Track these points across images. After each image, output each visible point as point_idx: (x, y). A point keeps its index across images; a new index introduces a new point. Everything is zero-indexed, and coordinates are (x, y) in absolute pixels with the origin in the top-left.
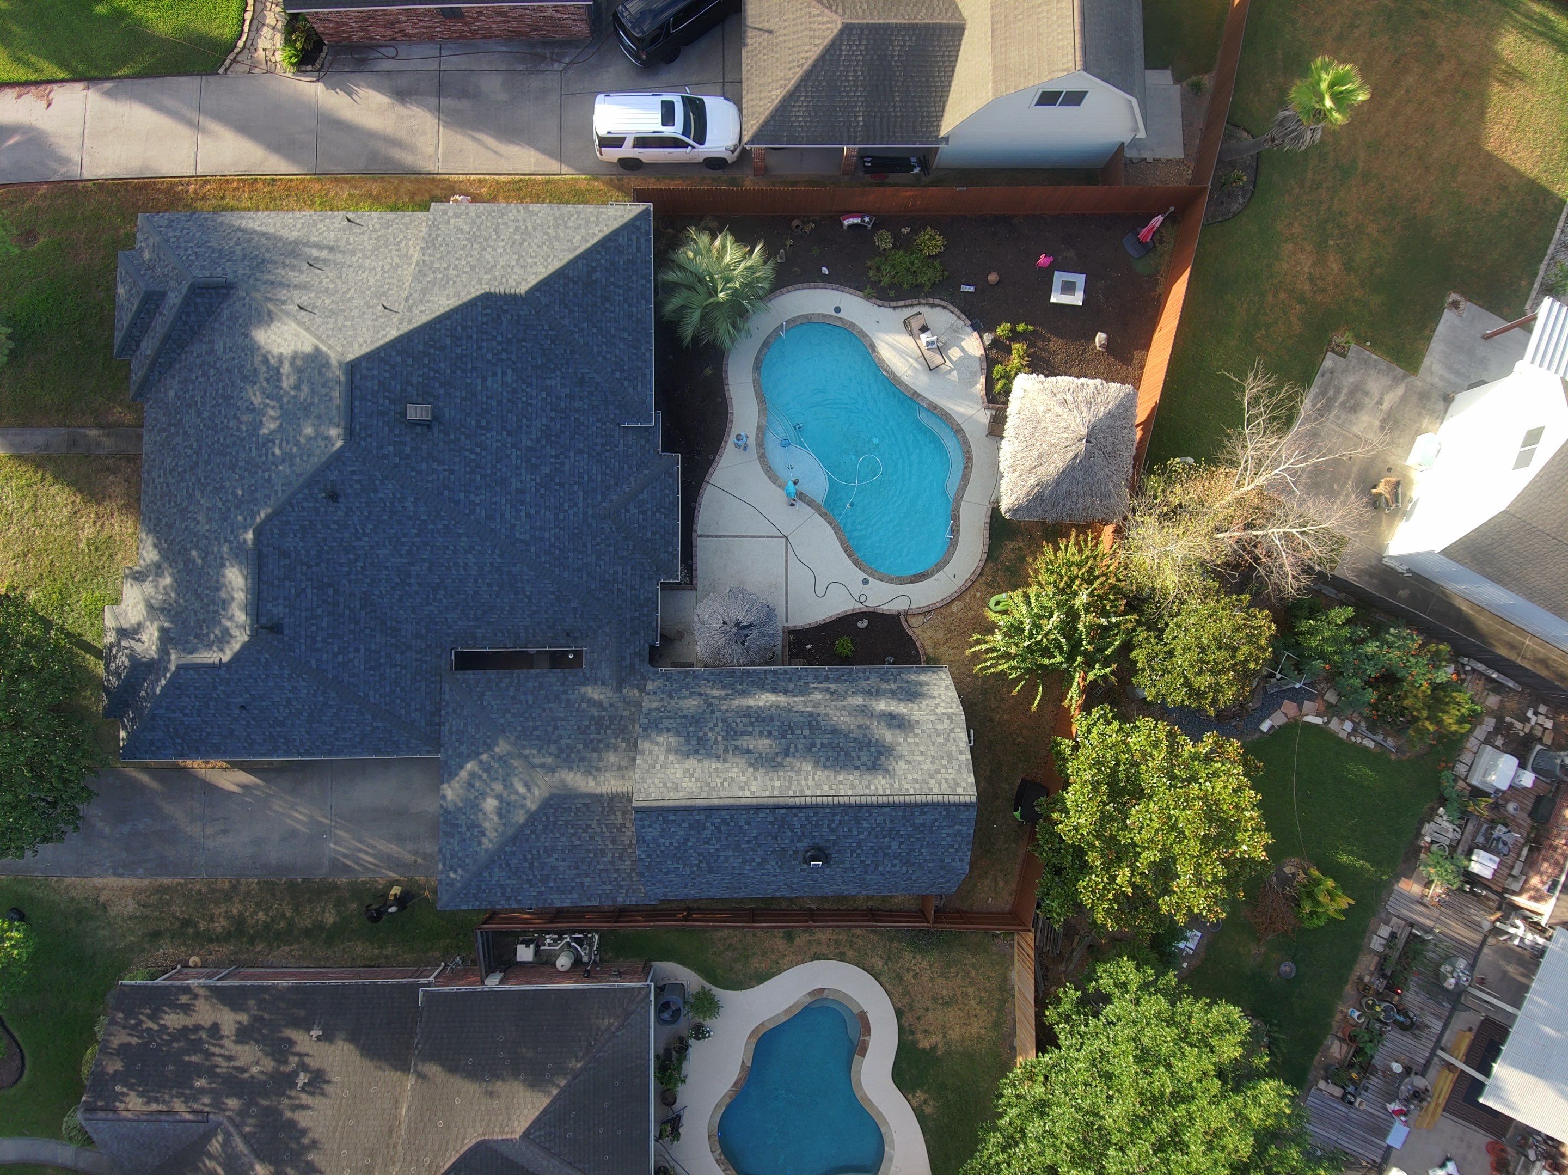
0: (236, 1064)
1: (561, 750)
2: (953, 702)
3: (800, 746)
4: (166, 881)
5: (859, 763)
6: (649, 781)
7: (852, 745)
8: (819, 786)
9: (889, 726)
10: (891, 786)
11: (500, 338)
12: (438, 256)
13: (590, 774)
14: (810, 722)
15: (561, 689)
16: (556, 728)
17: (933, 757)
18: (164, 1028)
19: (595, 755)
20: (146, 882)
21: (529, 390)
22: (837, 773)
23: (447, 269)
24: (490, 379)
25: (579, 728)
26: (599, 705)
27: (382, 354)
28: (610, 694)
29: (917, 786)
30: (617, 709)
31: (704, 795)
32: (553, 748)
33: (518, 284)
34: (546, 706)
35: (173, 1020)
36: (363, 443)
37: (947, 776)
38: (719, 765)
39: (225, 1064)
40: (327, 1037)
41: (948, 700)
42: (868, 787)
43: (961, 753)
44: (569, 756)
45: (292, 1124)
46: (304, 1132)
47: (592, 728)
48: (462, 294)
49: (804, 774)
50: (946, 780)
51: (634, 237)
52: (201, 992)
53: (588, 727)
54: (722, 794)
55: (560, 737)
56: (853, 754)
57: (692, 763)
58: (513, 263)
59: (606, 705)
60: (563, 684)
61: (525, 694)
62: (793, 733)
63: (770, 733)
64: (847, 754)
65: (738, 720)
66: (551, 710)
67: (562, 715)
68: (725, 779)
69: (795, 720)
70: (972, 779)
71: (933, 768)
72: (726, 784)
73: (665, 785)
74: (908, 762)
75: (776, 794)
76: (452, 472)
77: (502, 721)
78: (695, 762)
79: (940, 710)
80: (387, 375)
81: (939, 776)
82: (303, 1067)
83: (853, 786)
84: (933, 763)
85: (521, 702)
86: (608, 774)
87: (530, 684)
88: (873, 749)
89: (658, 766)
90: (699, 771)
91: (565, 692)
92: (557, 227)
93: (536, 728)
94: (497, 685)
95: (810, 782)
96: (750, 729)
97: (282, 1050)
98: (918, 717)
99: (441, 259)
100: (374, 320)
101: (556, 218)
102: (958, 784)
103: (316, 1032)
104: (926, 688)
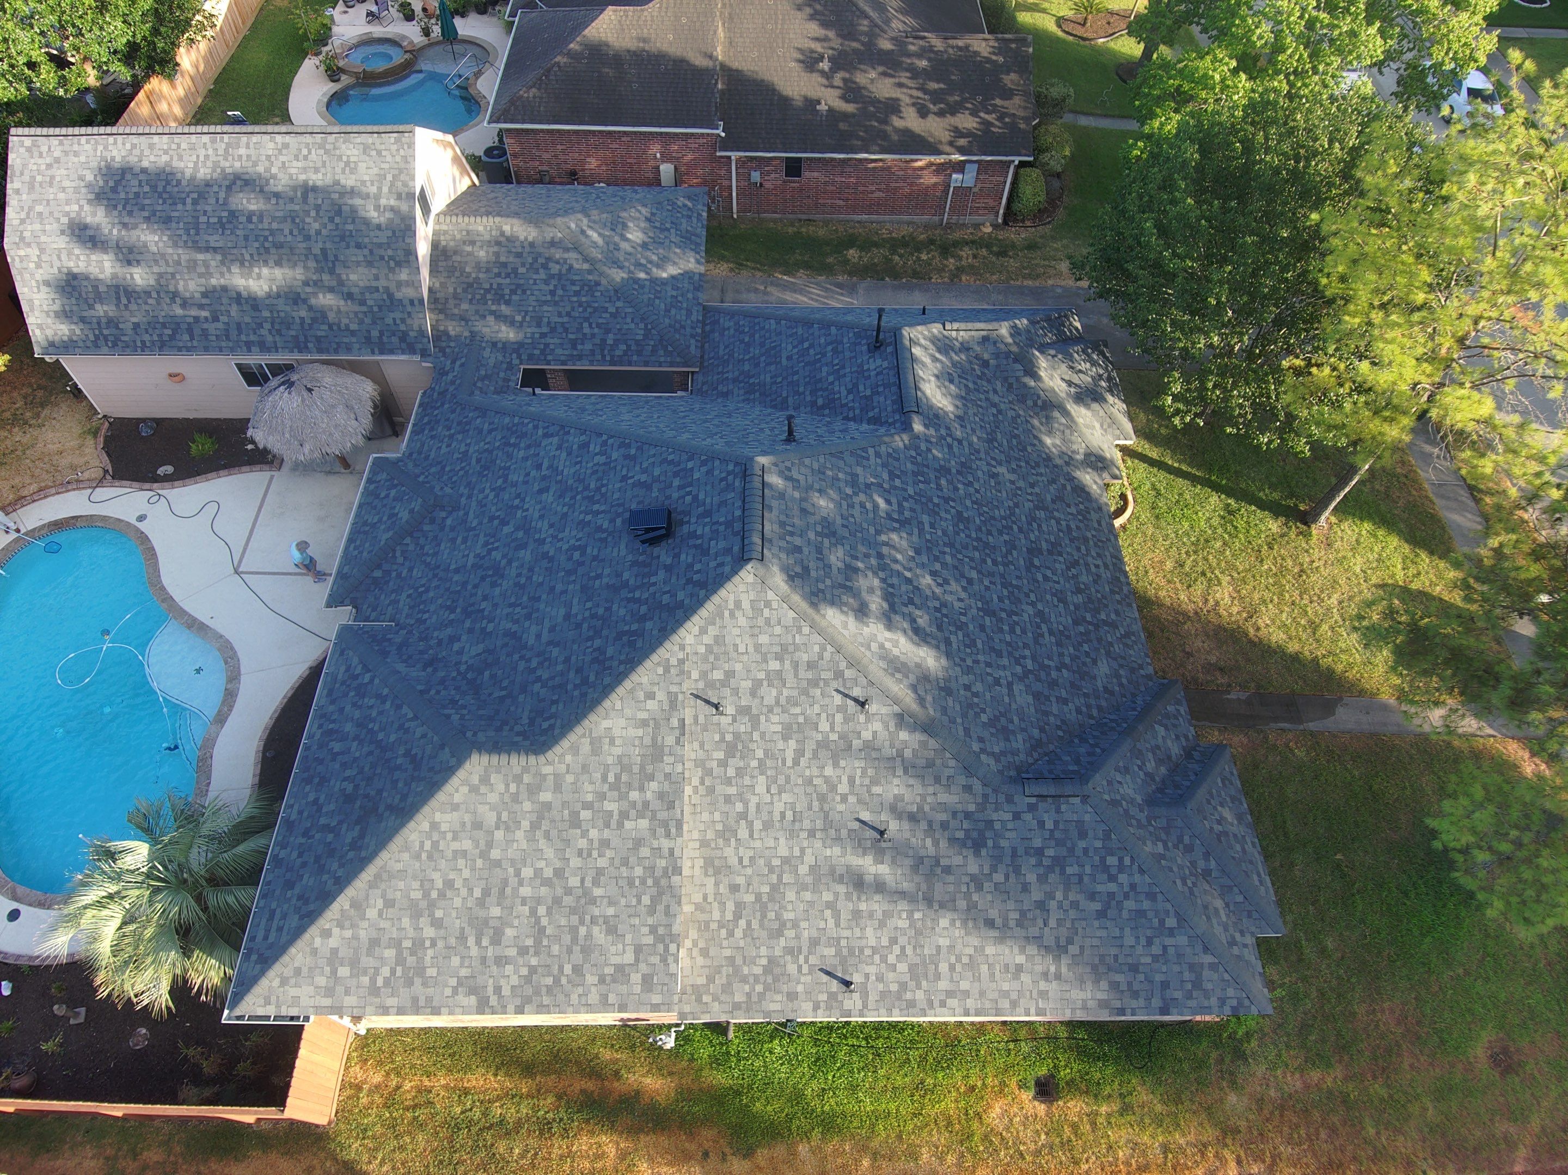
0: (892, 80)
1: (545, 266)
2: (21, 274)
3: (212, 201)
5: (142, 177)
6: (398, 159)
7: (147, 202)
8: (193, 148)
9: (98, 228)
10: (106, 148)
11: (537, 687)
12: (645, 852)
13: (508, 239)
14: (197, 234)
15: (548, 340)
16: (553, 293)
17: (51, 184)
18: (973, 114)
19: (503, 259)
21: (509, 625)
22: (168, 164)
23: (624, 815)
24: (560, 619)
25: (524, 292)
26: (499, 317)
27: (702, 593)
28: (486, 330)
29: (76, 147)
30: (477, 312)
31: (331, 138)
32: (555, 269)
33: (485, 780)
34: (566, 319)
35: (967, 122)
37: (40, 161)
38: (314, 177)
39: (904, 80)
40: (812, 104)
41: (27, 276)
42: (134, 146)
43: (17, 192)
44: (535, 260)
45: (825, 24)
46: (812, 17)
47: (507, 291)
49: (209, 164)
50: (41, 155)
52: (947, 149)
53: (513, 292)
55: (546, 282)
56: (147, 189)
57: (349, 181)
58: (499, 835)
59: (491, 319)
60: (546, 345)
61: (593, 335)
62: (220, 218)
63: (249, 220)
64: (154, 188)
65: (289, 238)
66: (560, 315)
67: (545, 308)
68: (306, 158)
69: (216, 237)
70: (11, 157)
71: (53, 171)
72: (305, 152)
73: (379, 153)
74: (81, 178)
75: (244, 139)
76: (624, 479)
77: (619, 304)
78: (343, 182)
79: (34, 252)
80: (697, 567)
81: (48, 160)
82: (826, 75)
83: (151, 146)
84: (52, 177)
85: (598, 326)
86: (487, 237)
87: (588, 346)
88: (123, 195)
89: (389, 177)
90: (338, 170)
91: (543, 335)
92: (418, 944)
93: (577, 293)
94: (629, 347)
95: (202, 152)
96: (275, 226)
97: (852, 92)
98: (61, 242)
99: (638, 843)
100: (730, 674)
101: (420, 970)
102: (29, 150)
103: (823, 107)
104: (57, 307)
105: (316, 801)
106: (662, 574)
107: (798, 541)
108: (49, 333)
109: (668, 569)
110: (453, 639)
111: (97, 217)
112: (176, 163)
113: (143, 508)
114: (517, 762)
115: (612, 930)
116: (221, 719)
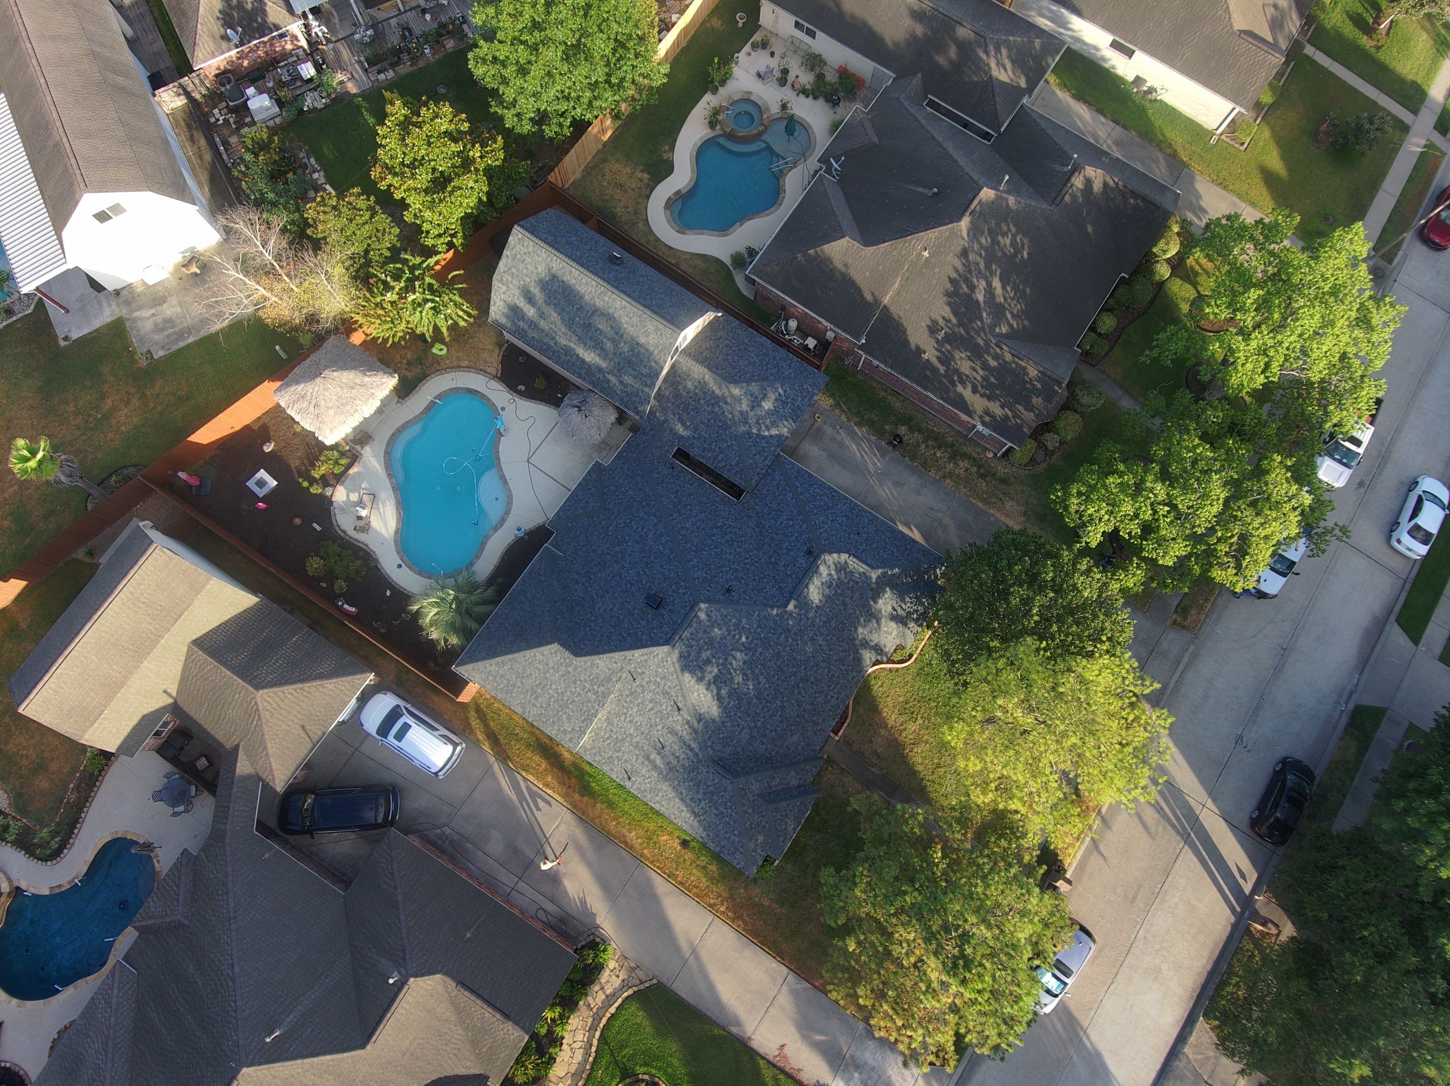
0: (971, 364)
1: (713, 405)
2: (496, 291)
3: (585, 313)
4: (980, 504)
5: (561, 284)
6: (668, 342)
7: (558, 297)
8: (587, 284)
9: (534, 295)
12: (590, 704)
13: (705, 382)
14: (572, 323)
15: (695, 441)
16: (709, 420)
17: (522, 263)
18: (1002, 407)
19: (697, 391)
20: (992, 511)
21: (594, 594)
22: (574, 285)
23: (589, 690)
24: (609, 608)
25: (697, 412)
28: (672, 421)
29: (539, 252)
30: (673, 410)
31: (645, 316)
32: (716, 409)
33: (555, 653)
34: (707, 436)
35: (996, 409)
36: (691, 598)
37: (522, 248)
38: (630, 329)
39: (978, 368)
40: (919, 351)
41: (498, 293)
42: (563, 268)
43: (507, 256)
44: (710, 400)
45: (955, 312)
46: (949, 304)
47: (690, 408)
48: (589, 664)
49: (591, 296)
50: (523, 245)
52: (976, 417)
53: (693, 409)
54: (635, 310)
55: (709, 413)
56: (561, 291)
57: (643, 339)
58: (551, 671)
59: (677, 417)
60: (692, 443)
61: (714, 451)
62: (585, 322)
63: (596, 331)
64: (564, 292)
65: (608, 349)
66: (706, 433)
67: (702, 426)
68: (631, 318)
70: (511, 238)
71: (526, 257)
72: (632, 315)
73: (661, 334)
74: (536, 268)
75: (610, 293)
76: (662, 567)
77: (734, 443)
78: (640, 338)
79: (504, 287)
80: (656, 631)
81: (525, 250)
82: (938, 341)
83: (570, 272)
84: (524, 260)
85: (719, 447)
86: (696, 376)
87: (709, 454)
88: (550, 288)
90: (641, 332)
91: (694, 438)
92: (514, 685)
93: (719, 427)
94: (726, 465)
95: (590, 288)
96: (605, 340)
97: (946, 359)
98: (517, 292)
99: (589, 701)
100: (644, 673)
101: (511, 692)
102: (519, 239)
103: (925, 356)
104: (505, 311)
106: (645, 622)
107: (693, 643)
108: (498, 316)
109: (648, 622)
110: (577, 582)
111: (536, 291)
112: (577, 286)
113: (505, 403)
114: (567, 654)
115: (569, 719)
116: (496, 529)
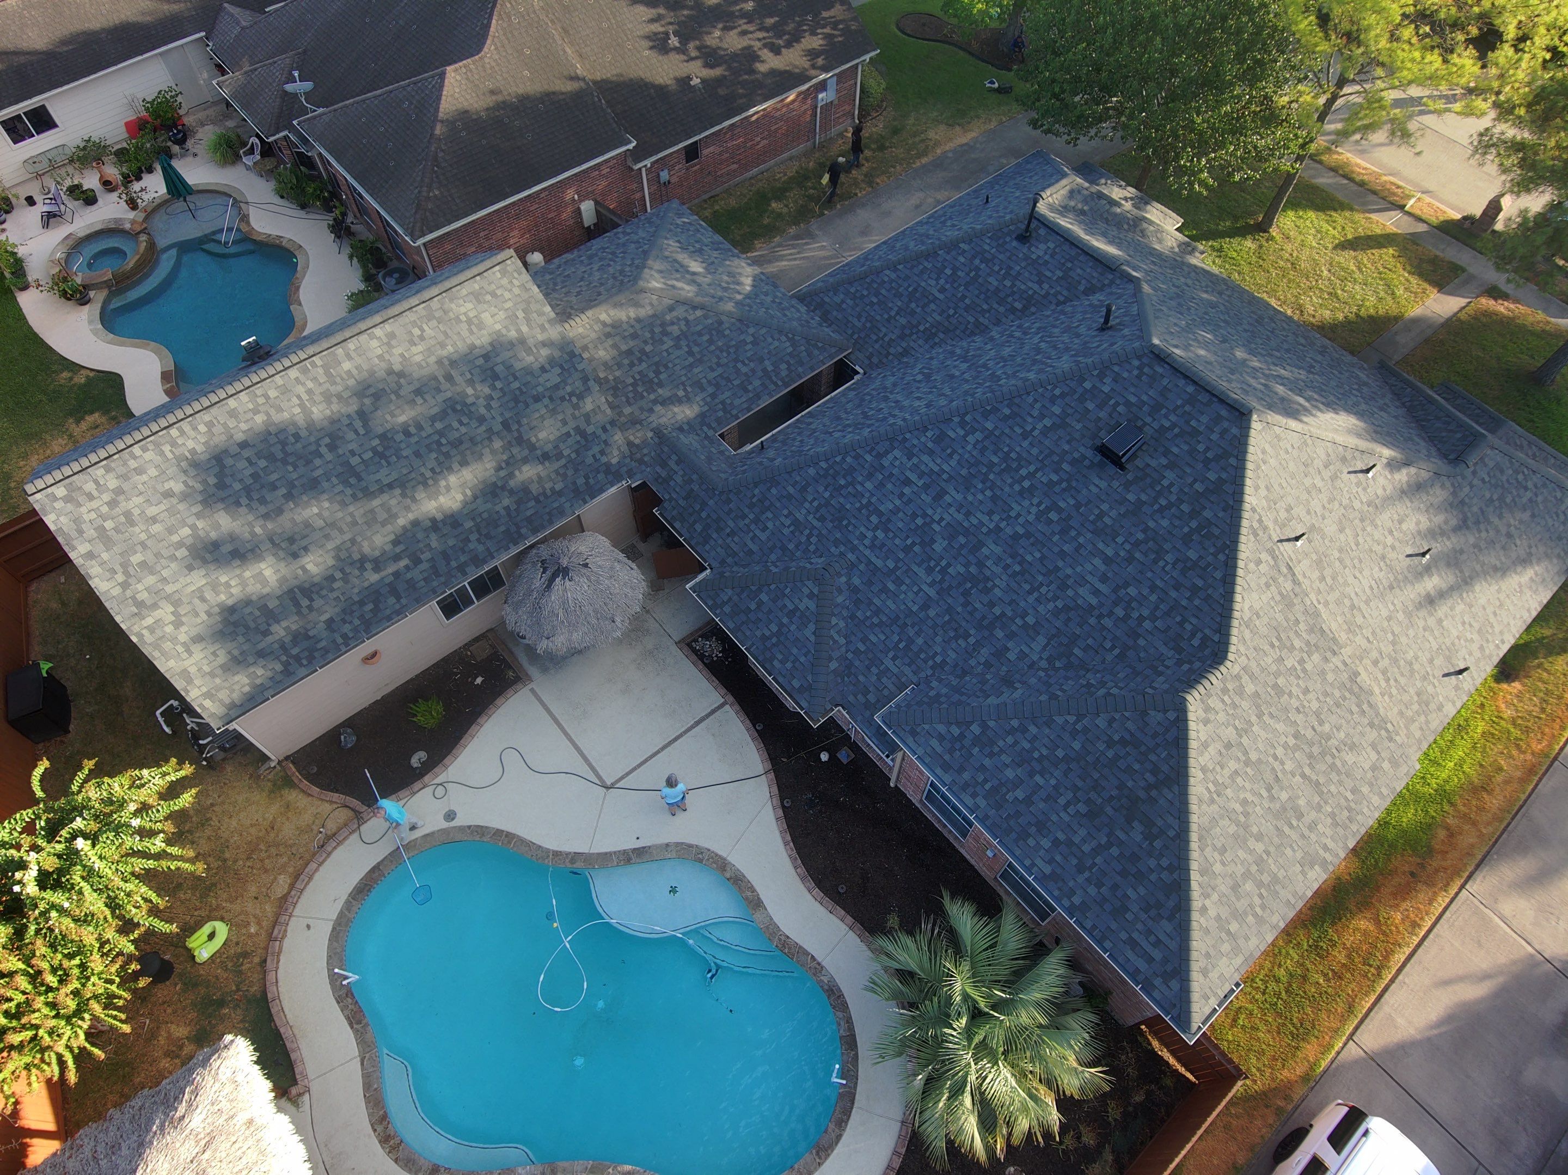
0: (735, 31)
1: (665, 333)
2: (157, 646)
3: (351, 435)
4: (924, 160)
5: (247, 453)
6: (517, 291)
7: (274, 477)
8: (285, 390)
9: (232, 538)
10: (174, 444)
11: (1147, 624)
12: (1330, 677)
13: (613, 326)
14: (360, 479)
15: (722, 397)
16: (690, 353)
17: (132, 523)
18: (814, 34)
19: (624, 348)
20: (939, 151)
21: (1051, 606)
22: (268, 423)
23: (1302, 662)
24: (1103, 568)
25: (666, 367)
26: (664, 402)
27: (1233, 461)
28: (663, 420)
29: (133, 464)
30: (641, 409)
31: (435, 304)
32: (675, 330)
34: (720, 370)
35: (814, 42)
36: (1136, 363)
37: (94, 504)
38: (444, 353)
39: (745, 27)
40: (684, 81)
41: (168, 645)
42: (210, 425)
43: (90, 555)
44: (652, 332)
47: (652, 375)
48: (1247, 634)
49: (318, 398)
50: (91, 497)
51: (1157, 954)
52: (813, 72)
53: (657, 373)
54: (410, 316)
55: (677, 347)
56: (263, 463)
57: (482, 339)
58: (1245, 740)
59: (658, 408)
60: (723, 403)
61: (753, 371)
62: (374, 449)
63: (407, 434)
64: (271, 458)
65: (463, 430)
66: (712, 370)
67: (696, 370)
68: (422, 338)
69: (384, 471)
71: (124, 505)
72: (416, 332)
73: (494, 295)
74: (168, 494)
75: (339, 351)
76: (1025, 435)
77: (751, 331)
78: (478, 343)
79: (165, 612)
80: (1201, 447)
81: (106, 497)
82: (681, 50)
83: (233, 414)
84: (128, 514)
85: (750, 360)
86: (593, 335)
87: (757, 383)
88: (237, 486)
89: (520, 314)
90: (465, 333)
91: (713, 396)
92: (1259, 862)
93: (711, 342)
94: (788, 363)
95: (300, 390)
96: (439, 425)
97: (710, 57)
98: (198, 579)
99: (1323, 673)
100: (1289, 509)
101: (1275, 879)
102: (67, 499)
103: (696, 82)
104: (222, 658)
105: (1056, 843)
106: (1170, 475)
108: (224, 695)
109: (1171, 466)
110: (1000, 653)
112: (277, 418)
113: (441, 807)
114: (1216, 679)
115: (1353, 747)
